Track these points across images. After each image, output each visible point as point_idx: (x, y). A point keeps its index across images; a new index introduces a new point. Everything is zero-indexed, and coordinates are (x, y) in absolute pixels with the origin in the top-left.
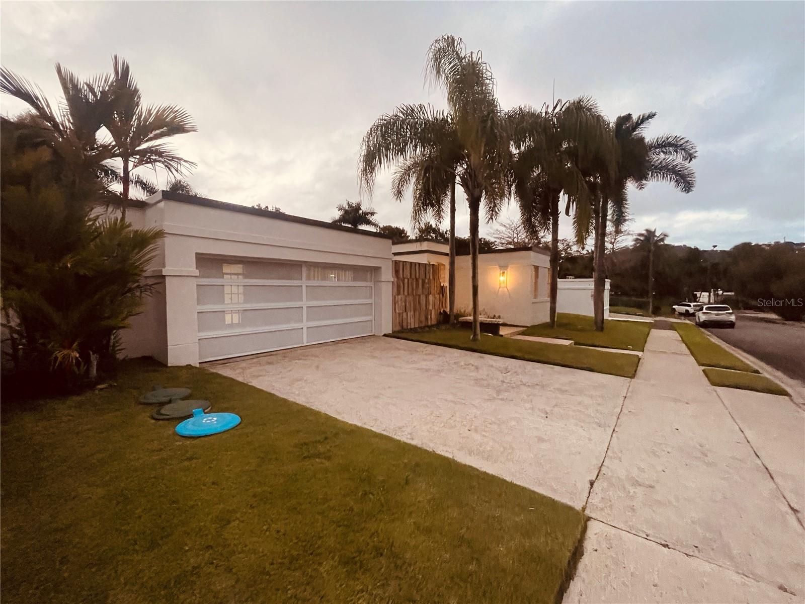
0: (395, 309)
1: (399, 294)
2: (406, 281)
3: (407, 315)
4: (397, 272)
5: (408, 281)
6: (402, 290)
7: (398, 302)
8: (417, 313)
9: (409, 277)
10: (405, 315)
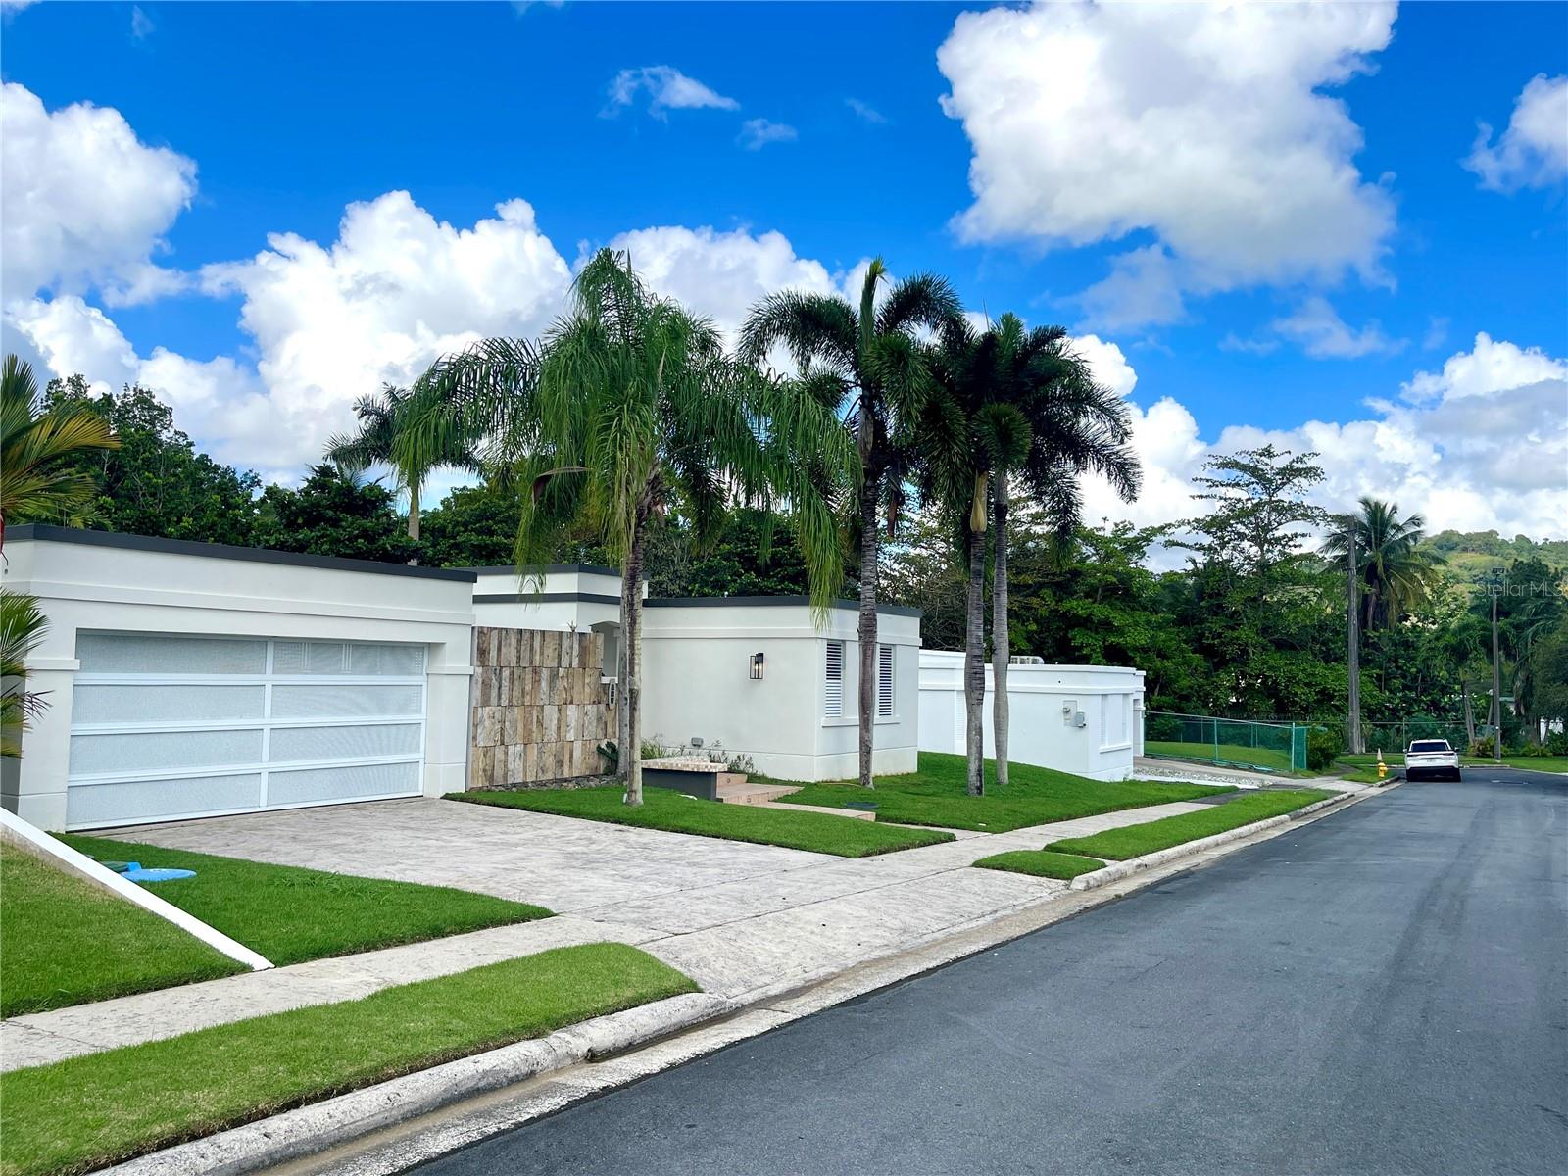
0: (475, 738)
1: (486, 703)
2: (506, 673)
3: (506, 753)
4: (482, 653)
5: (512, 674)
6: (494, 693)
7: (482, 721)
8: (533, 751)
9: (514, 664)
10: (499, 753)
